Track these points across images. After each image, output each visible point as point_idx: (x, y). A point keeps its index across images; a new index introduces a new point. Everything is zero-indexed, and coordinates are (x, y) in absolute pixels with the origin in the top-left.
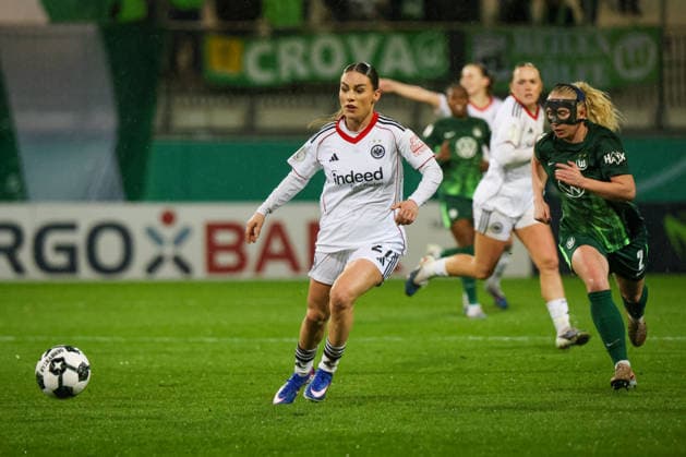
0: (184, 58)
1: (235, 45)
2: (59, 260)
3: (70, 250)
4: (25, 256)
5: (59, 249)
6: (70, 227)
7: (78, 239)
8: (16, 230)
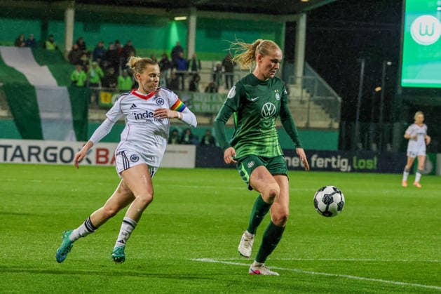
0: (93, 98)
1: (109, 95)
2: (51, 158)
3: (55, 155)
4: (41, 156)
5: (51, 154)
6: (55, 148)
7: (57, 152)
8: (39, 148)
